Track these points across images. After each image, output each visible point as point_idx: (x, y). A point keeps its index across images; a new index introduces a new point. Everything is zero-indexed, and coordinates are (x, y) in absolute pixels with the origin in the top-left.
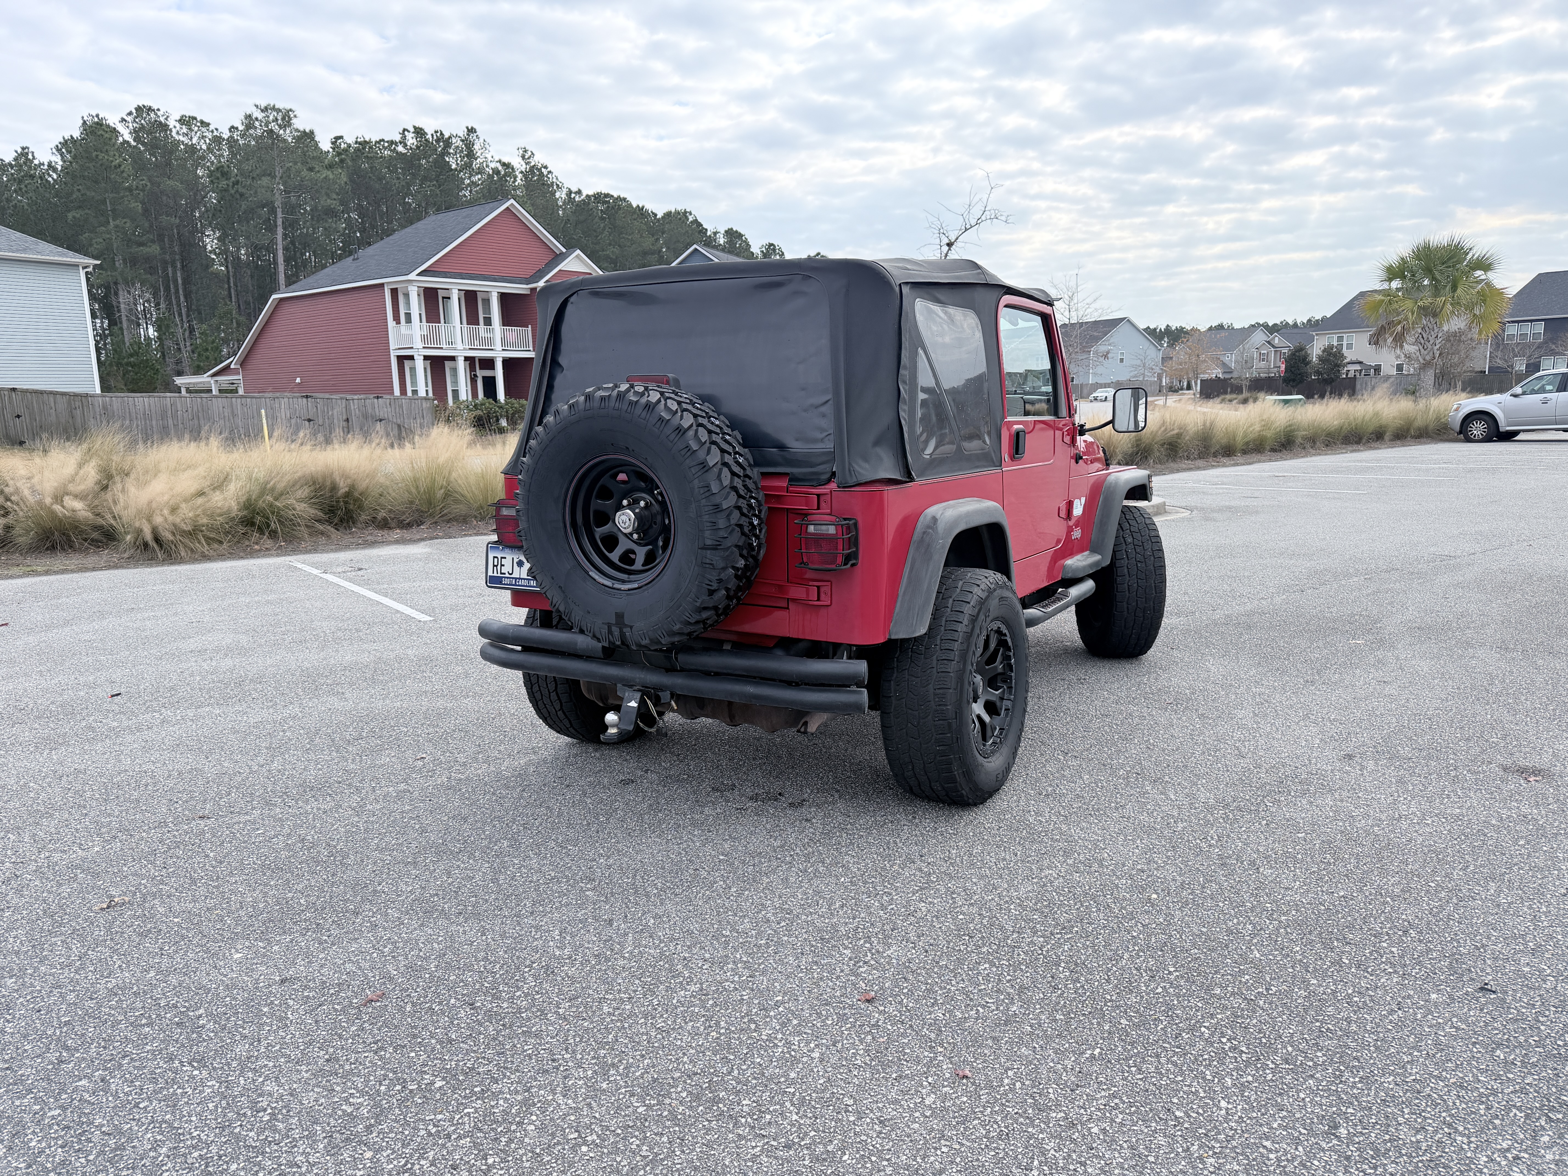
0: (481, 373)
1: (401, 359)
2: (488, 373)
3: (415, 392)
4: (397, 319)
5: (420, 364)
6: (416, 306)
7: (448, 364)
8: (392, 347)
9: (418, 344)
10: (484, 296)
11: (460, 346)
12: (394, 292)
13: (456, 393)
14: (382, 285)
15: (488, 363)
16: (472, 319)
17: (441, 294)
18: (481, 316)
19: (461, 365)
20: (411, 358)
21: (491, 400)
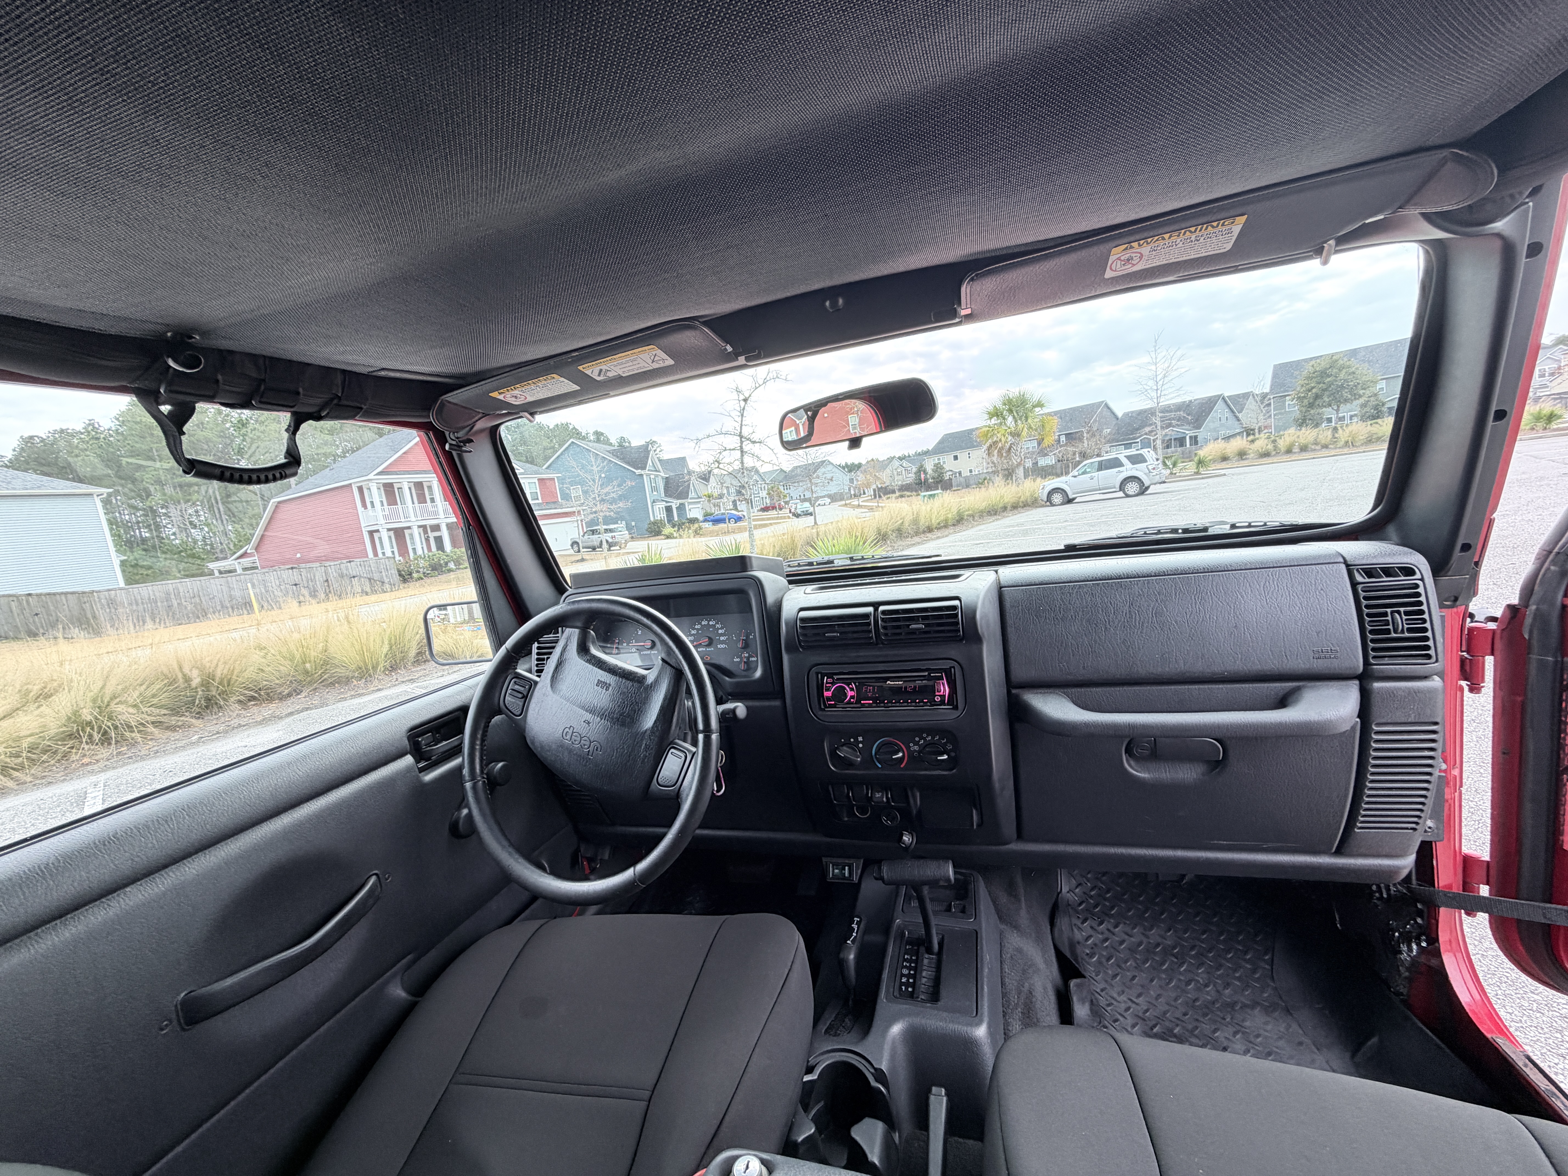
0: (432, 535)
1: (371, 533)
2: (437, 534)
3: (384, 553)
4: (364, 506)
5: (385, 535)
6: (376, 495)
7: (407, 532)
8: (363, 525)
9: (382, 521)
10: (428, 484)
11: (413, 519)
12: (360, 489)
13: (414, 549)
14: (351, 484)
15: (436, 528)
16: (422, 499)
17: (396, 486)
18: (428, 497)
19: (416, 531)
20: (378, 531)
21: (440, 552)
